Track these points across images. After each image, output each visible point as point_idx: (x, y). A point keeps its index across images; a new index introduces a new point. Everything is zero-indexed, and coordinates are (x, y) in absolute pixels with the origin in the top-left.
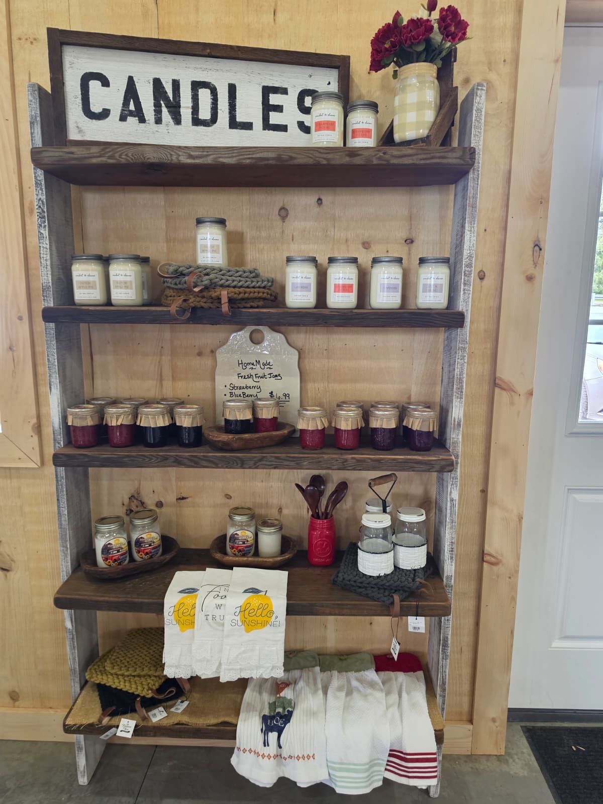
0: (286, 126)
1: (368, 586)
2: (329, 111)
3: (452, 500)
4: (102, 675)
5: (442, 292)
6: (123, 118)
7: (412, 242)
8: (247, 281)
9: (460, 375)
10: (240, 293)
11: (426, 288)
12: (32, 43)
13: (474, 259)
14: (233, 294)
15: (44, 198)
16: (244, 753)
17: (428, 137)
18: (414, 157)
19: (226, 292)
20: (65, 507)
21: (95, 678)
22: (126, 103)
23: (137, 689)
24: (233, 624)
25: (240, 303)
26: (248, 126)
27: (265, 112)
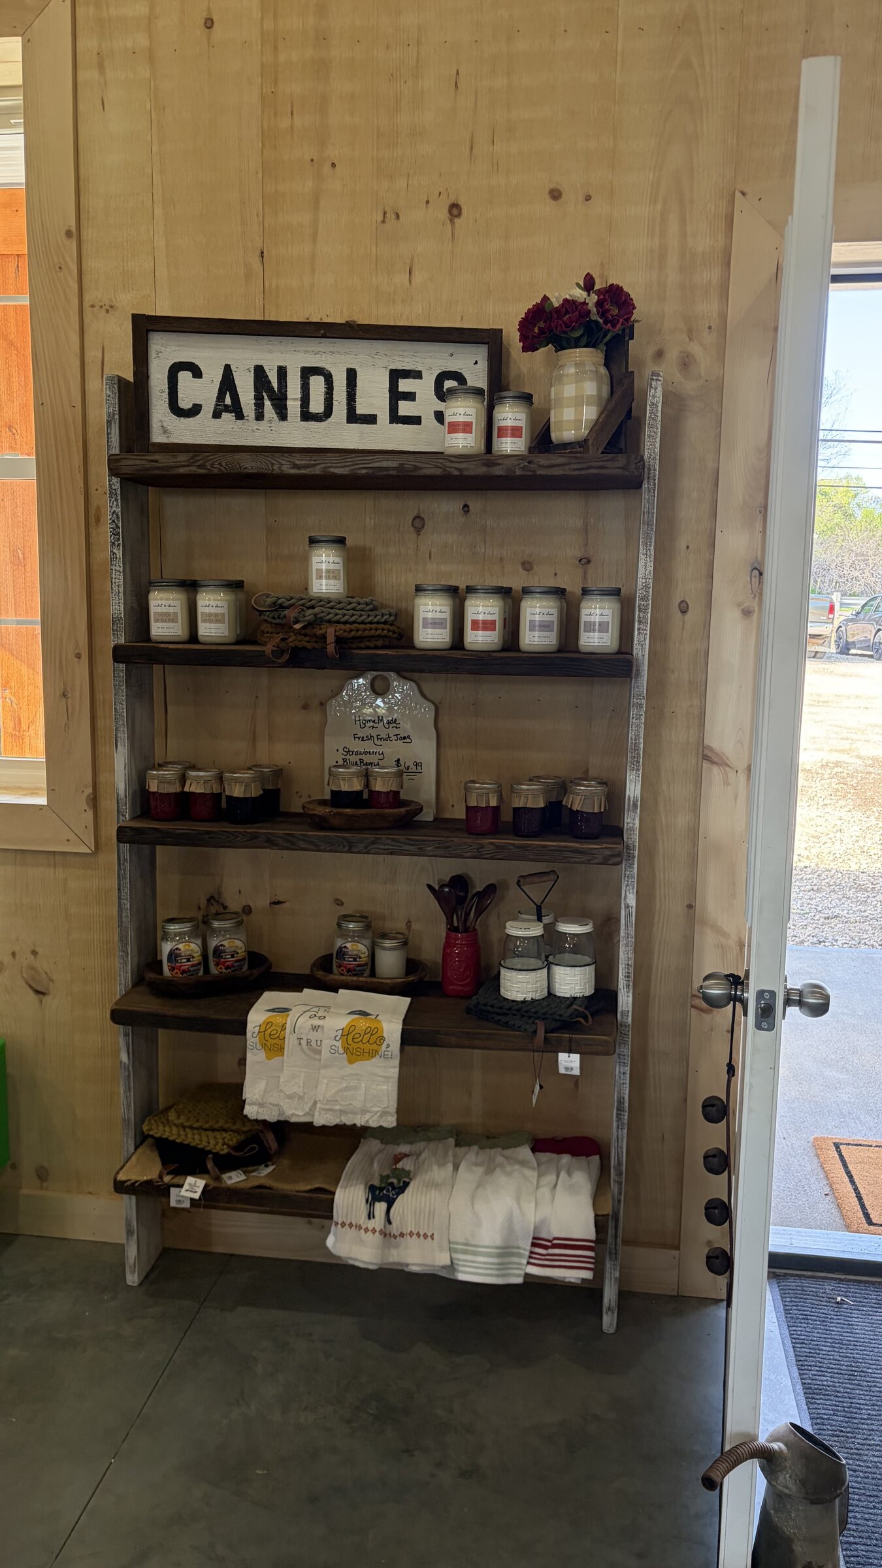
0: (420, 418)
1: (509, 1012)
2: (463, 410)
3: (627, 907)
4: (164, 1126)
5: (608, 632)
6: (217, 415)
7: (589, 562)
8: (361, 616)
9: (636, 739)
10: (351, 631)
11: (590, 627)
12: (107, 311)
13: (651, 590)
14: (341, 632)
15: (119, 510)
16: (343, 1227)
17: (586, 440)
18: (566, 467)
19: (333, 630)
20: (127, 899)
21: (155, 1131)
22: (221, 397)
23: (209, 1143)
24: (332, 1051)
25: (352, 643)
26: (371, 419)
27: (393, 402)
